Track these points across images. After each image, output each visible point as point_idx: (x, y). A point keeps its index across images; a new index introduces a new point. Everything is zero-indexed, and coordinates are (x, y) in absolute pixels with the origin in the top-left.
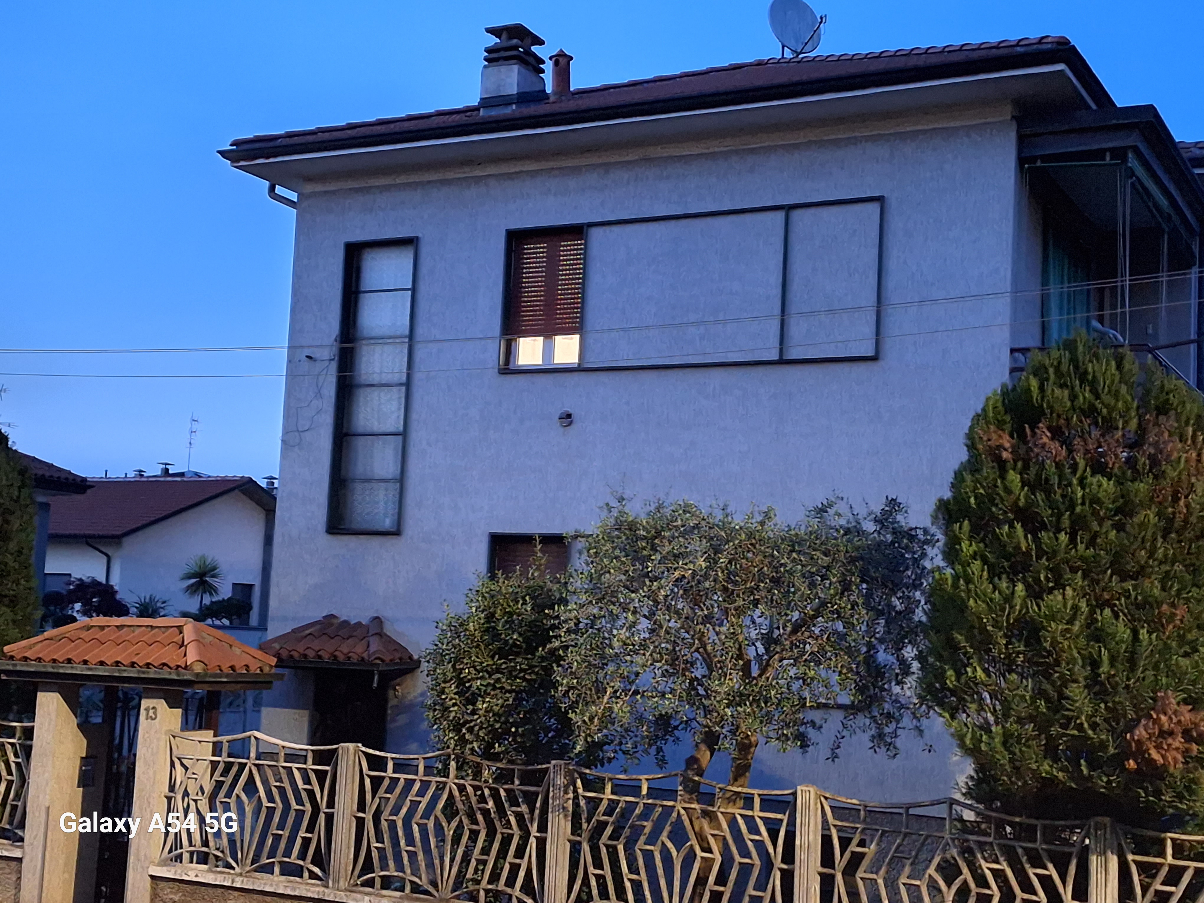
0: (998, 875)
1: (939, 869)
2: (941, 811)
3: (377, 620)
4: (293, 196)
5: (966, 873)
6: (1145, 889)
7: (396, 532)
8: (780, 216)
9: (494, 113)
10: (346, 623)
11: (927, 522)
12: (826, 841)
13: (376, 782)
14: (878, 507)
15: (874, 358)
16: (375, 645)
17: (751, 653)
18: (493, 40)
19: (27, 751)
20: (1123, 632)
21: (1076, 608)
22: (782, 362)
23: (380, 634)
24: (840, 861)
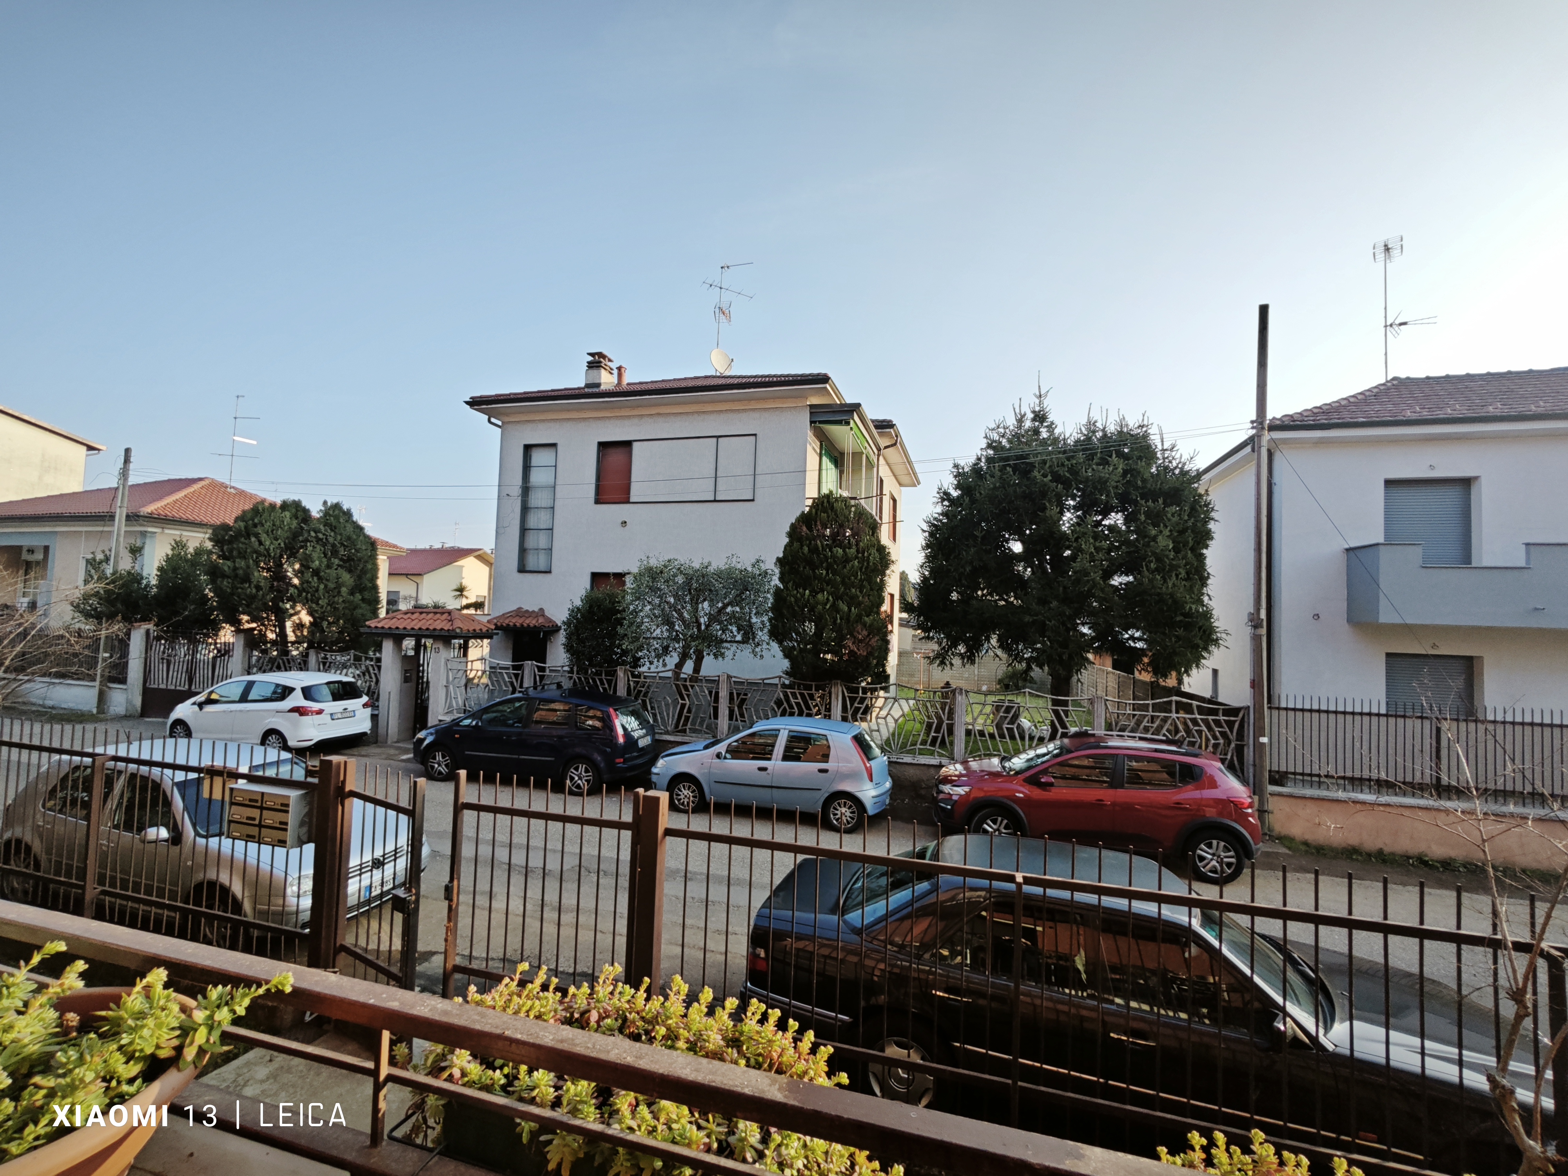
0: (798, 704)
1: (776, 703)
2: (776, 681)
3: (541, 610)
4: (499, 423)
5: (785, 704)
6: (852, 706)
7: (549, 572)
8: (715, 440)
9: (590, 390)
10: (527, 611)
11: (772, 566)
12: (731, 694)
13: (542, 678)
14: (754, 561)
15: (753, 500)
16: (541, 620)
17: (702, 620)
18: (590, 358)
19: (379, 668)
20: (846, 609)
21: (828, 599)
22: (715, 501)
23: (543, 616)
24: (736, 702)
